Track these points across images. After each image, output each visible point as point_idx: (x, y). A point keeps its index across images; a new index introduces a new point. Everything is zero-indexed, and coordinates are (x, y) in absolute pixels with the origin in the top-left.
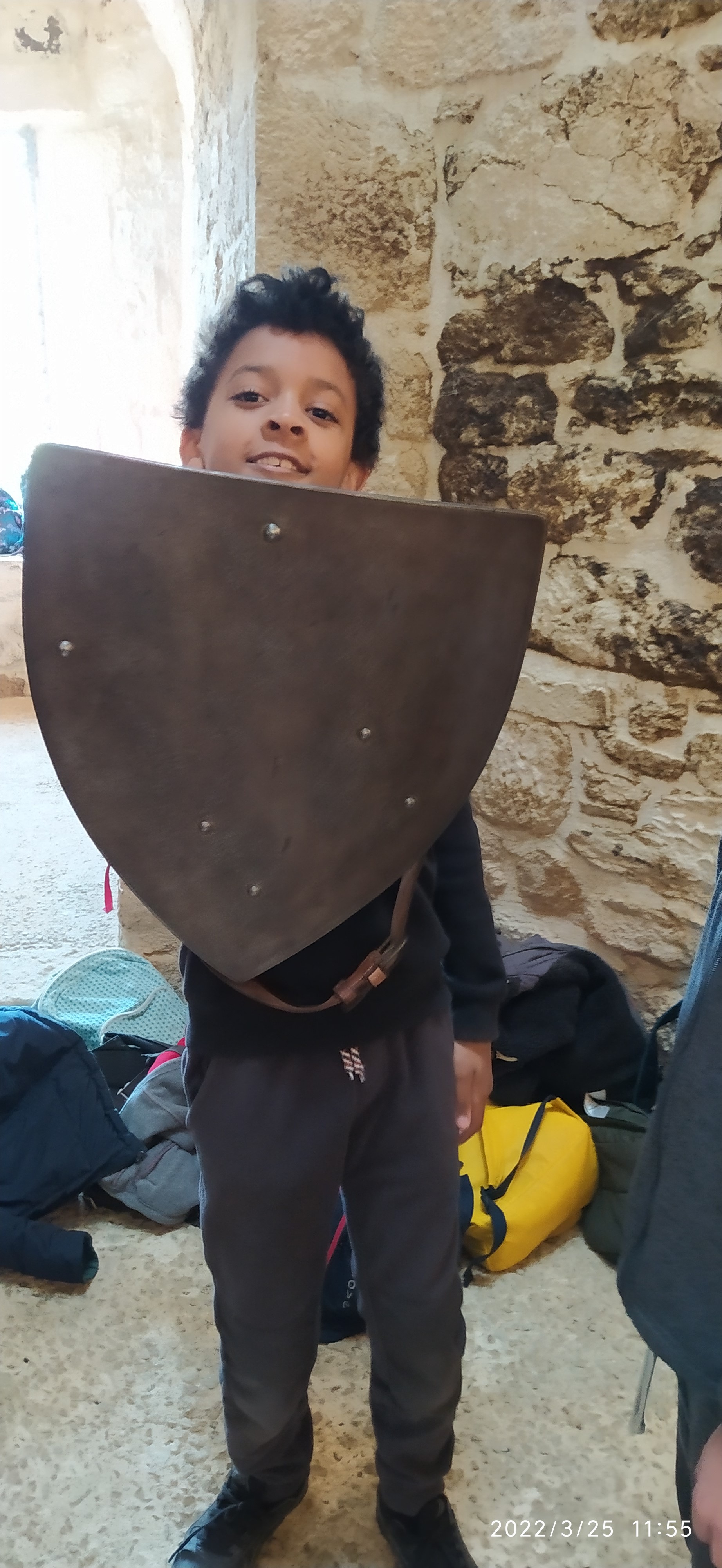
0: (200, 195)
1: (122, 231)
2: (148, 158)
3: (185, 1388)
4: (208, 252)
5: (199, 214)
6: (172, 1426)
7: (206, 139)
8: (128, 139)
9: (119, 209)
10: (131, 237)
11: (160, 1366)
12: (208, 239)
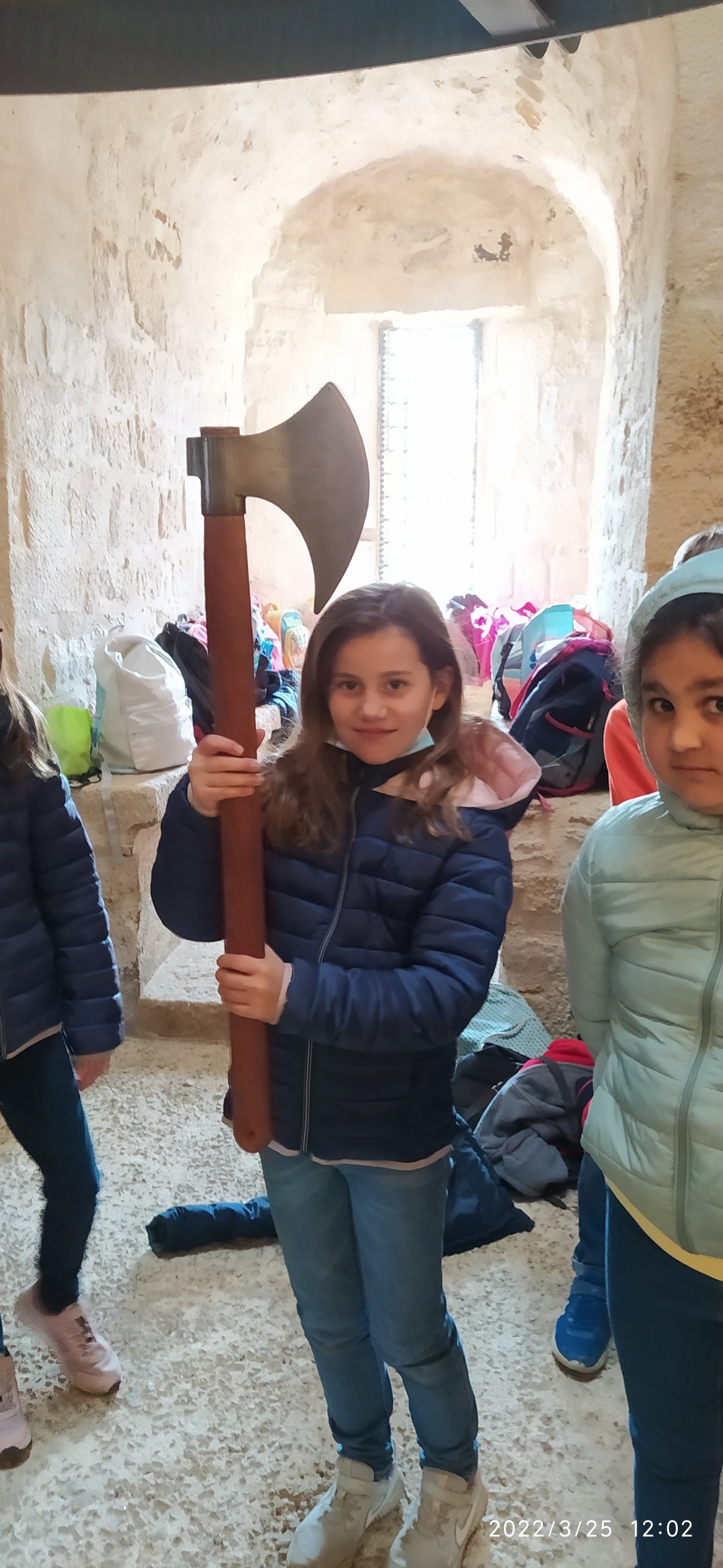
0: (617, 374)
1: (548, 403)
2: (576, 341)
3: (531, 1304)
4: (619, 422)
5: (615, 389)
6: (518, 1326)
7: (625, 331)
8: (560, 326)
9: (548, 384)
10: (556, 407)
11: (512, 1287)
12: (621, 412)
